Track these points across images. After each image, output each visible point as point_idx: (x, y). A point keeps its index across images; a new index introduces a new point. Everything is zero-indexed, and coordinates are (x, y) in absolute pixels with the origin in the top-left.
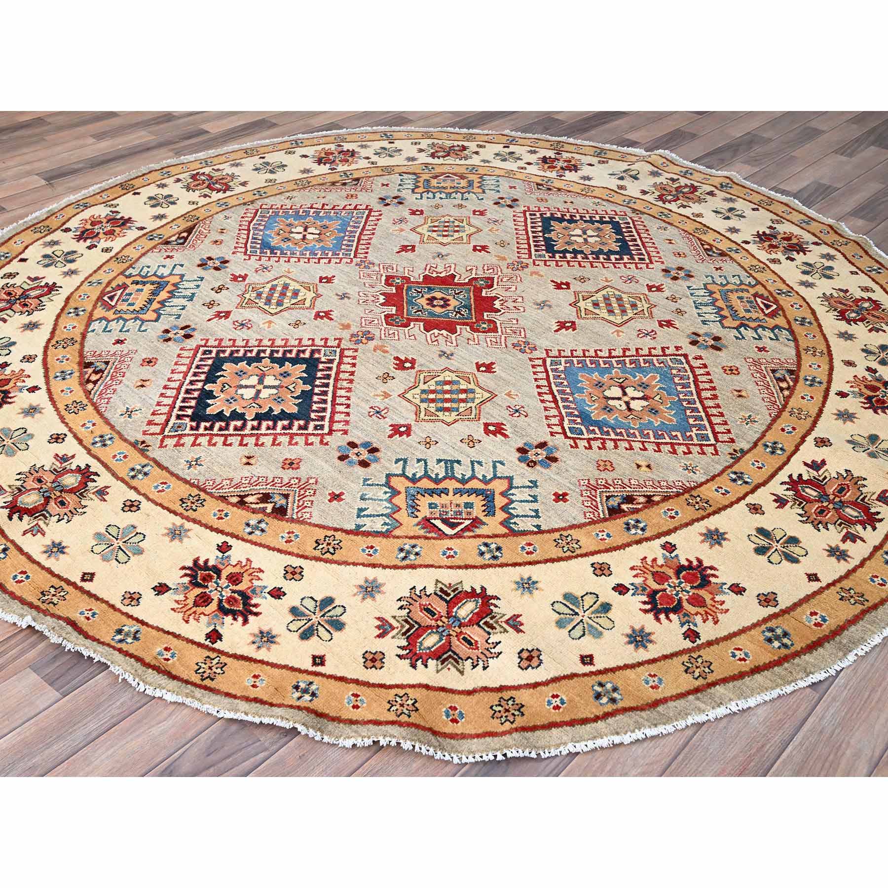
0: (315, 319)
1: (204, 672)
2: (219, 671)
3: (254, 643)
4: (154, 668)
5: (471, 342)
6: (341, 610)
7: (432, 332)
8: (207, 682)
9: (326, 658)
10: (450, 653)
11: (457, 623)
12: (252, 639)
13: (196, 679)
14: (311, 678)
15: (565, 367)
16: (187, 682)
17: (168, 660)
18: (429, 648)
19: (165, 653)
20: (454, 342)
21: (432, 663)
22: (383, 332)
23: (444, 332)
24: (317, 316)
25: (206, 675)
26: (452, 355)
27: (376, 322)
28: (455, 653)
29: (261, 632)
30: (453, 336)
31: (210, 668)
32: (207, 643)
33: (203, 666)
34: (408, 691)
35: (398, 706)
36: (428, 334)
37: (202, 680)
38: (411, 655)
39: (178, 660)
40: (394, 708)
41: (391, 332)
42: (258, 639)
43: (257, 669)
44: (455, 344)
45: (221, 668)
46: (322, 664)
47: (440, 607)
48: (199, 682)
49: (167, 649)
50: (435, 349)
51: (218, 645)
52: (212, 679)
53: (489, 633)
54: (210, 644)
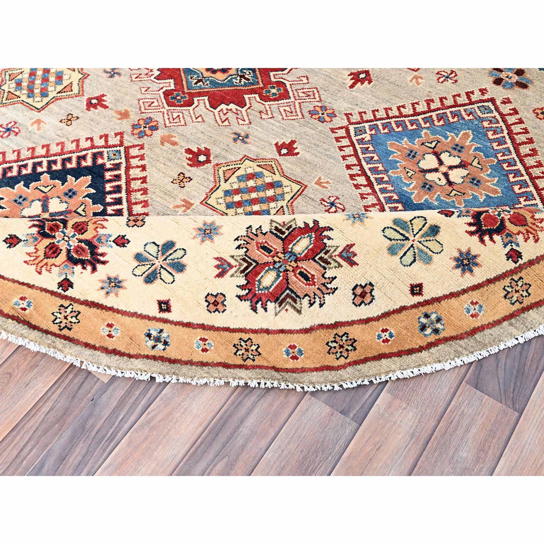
0: (88, 109)
1: (61, 322)
2: (74, 320)
3: (102, 288)
4: (13, 318)
5: (264, 116)
6: (181, 253)
7: (219, 108)
8: (65, 332)
9: (172, 303)
10: (288, 291)
11: (293, 258)
12: (101, 285)
13: (54, 329)
14: (161, 325)
15: (371, 135)
16: (47, 332)
17: (24, 309)
18: (267, 288)
19: (21, 302)
20: (246, 118)
21: (271, 306)
22: (166, 117)
23: (232, 106)
24: (90, 105)
25: (63, 325)
26: (247, 136)
27: (156, 104)
28: (292, 291)
29: (109, 279)
30: (243, 110)
31: (66, 318)
32: (60, 291)
33: (58, 315)
34: (252, 336)
35: (243, 351)
36: (216, 111)
37: (61, 330)
38: (250, 296)
39: (35, 309)
40: (240, 352)
41: (175, 115)
42: (106, 285)
43: (110, 317)
44: (247, 122)
45: (76, 317)
46: (168, 310)
47: (276, 245)
48: (58, 332)
49: (22, 299)
50: (228, 131)
51: (70, 293)
52: (70, 329)
53: (325, 268)
54: (62, 292)
